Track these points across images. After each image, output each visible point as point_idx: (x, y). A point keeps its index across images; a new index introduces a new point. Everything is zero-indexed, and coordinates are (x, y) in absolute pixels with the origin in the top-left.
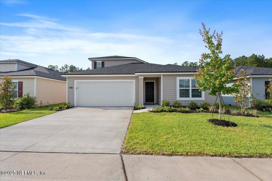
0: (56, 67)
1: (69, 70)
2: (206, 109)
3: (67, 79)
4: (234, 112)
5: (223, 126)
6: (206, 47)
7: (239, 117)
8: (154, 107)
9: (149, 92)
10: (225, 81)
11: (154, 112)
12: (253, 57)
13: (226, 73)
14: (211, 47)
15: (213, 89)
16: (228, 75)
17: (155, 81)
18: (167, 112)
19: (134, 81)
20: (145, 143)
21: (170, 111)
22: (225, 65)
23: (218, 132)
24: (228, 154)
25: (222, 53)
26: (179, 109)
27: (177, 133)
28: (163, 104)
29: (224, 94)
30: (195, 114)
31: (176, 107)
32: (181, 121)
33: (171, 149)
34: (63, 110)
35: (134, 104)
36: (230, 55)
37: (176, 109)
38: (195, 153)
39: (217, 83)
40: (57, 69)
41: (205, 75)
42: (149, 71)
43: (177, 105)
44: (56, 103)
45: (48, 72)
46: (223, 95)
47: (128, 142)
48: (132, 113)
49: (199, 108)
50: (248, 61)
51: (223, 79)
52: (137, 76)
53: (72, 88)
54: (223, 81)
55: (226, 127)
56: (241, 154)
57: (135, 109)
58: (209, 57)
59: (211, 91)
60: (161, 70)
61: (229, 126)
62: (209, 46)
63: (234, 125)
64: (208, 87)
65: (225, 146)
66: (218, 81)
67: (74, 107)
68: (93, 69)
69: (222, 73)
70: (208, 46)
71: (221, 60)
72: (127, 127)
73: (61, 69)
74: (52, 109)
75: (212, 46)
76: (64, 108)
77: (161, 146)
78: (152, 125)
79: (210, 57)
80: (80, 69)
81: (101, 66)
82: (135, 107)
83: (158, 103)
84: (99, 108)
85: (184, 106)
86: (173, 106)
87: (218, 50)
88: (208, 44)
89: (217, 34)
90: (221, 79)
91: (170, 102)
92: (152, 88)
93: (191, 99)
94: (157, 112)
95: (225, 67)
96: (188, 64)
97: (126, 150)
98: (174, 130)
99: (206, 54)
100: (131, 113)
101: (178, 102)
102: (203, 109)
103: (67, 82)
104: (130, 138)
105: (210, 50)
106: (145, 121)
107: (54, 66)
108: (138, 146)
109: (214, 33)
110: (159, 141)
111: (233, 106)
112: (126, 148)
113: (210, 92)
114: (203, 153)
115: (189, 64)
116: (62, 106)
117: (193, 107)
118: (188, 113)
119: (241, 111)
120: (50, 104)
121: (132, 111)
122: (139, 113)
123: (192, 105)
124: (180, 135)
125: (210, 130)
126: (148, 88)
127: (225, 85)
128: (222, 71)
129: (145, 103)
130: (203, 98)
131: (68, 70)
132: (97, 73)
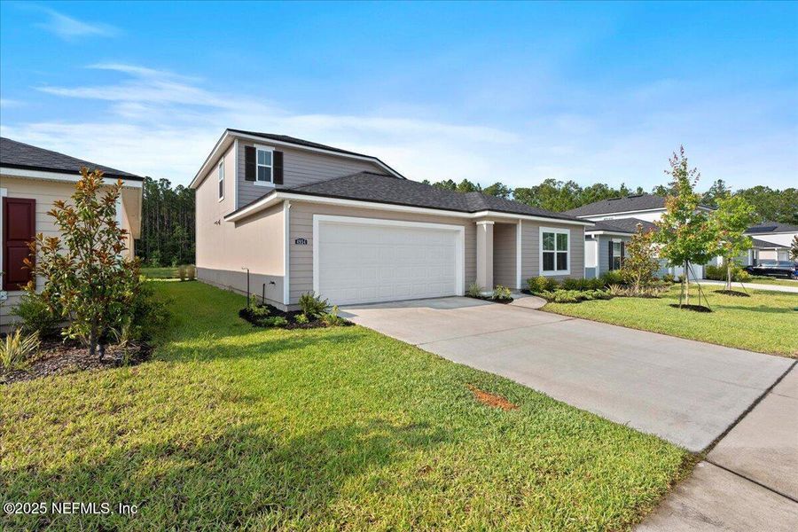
19: (462, 229)
53: (304, 242)
81: (272, 167)
93: (556, 273)
130: (569, 271)
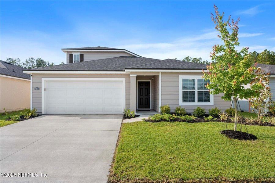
0: (18, 60)
1: (36, 65)
2: (216, 117)
3: (31, 77)
4: (249, 120)
5: (240, 139)
6: (219, 36)
7: (257, 126)
8: (150, 115)
9: (143, 95)
10: (243, 82)
11: (152, 121)
12: (265, 54)
13: (245, 71)
14: (225, 37)
15: (227, 92)
16: (247, 73)
17: (150, 81)
18: (168, 121)
19: (124, 80)
20: (141, 167)
21: (171, 120)
22: (244, 61)
23: (234, 147)
24: (253, 178)
25: (239, 45)
26: (183, 118)
27: (184, 150)
28: (162, 111)
29: (241, 98)
30: (203, 123)
31: (178, 115)
32: (187, 134)
33: (178, 175)
34: (26, 119)
35: (123, 111)
36: (248, 48)
37: (179, 117)
38: (210, 179)
39: (233, 84)
40: (19, 63)
41: (218, 73)
42: (144, 67)
43: (180, 112)
44: (16, 110)
45: (4, 67)
46: (239, 99)
47: (118, 167)
48: (122, 124)
49: (207, 116)
50: (260, 58)
51: (240, 78)
52: (128, 73)
53: (38, 89)
54: (240, 81)
55: (243, 141)
56: (269, 179)
57: (126, 117)
58: (222, 49)
59: (225, 94)
60: (159, 66)
61: (247, 139)
62: (223, 36)
63: (253, 138)
64: (221, 89)
65: (248, 167)
66: (234, 80)
67: (41, 115)
68: (69, 63)
69: (239, 70)
70: (221, 36)
71: (238, 54)
72: (116, 143)
73: (24, 64)
74: (9, 119)
75: (227, 36)
76: (26, 116)
77: (164, 171)
78: (149, 140)
79: (224, 50)
80: (50, 64)
81: (79, 60)
82: (125, 115)
83: (155, 110)
84: (76, 116)
85: (189, 113)
86: (174, 113)
87: (234, 40)
88: (222, 33)
89: (233, 20)
90: (238, 79)
91: (171, 109)
92: (146, 90)
93: (196, 103)
94: (155, 121)
95: (243, 63)
96: (190, 59)
97: (115, 178)
98: (179, 146)
99: (218, 46)
100: (120, 123)
101: (181, 108)
102: (213, 116)
103: (31, 80)
104: (120, 159)
105: (223, 41)
106: (139, 134)
107: (14, 59)
108: (132, 172)
109: (229, 19)
110: (161, 163)
111: (246, 113)
112: (115, 175)
113: (223, 95)
114: (221, 179)
115: (192, 60)
116: (24, 115)
117: (200, 114)
118: (195, 123)
119: (258, 119)
120: (7, 111)
121: (121, 120)
122: (131, 123)
123: (199, 112)
124: (188, 153)
125: (225, 145)
126: (142, 89)
127: (243, 87)
128: (239, 68)
129: (138, 109)
130: (211, 103)
131: (34, 65)
132: (74, 69)
